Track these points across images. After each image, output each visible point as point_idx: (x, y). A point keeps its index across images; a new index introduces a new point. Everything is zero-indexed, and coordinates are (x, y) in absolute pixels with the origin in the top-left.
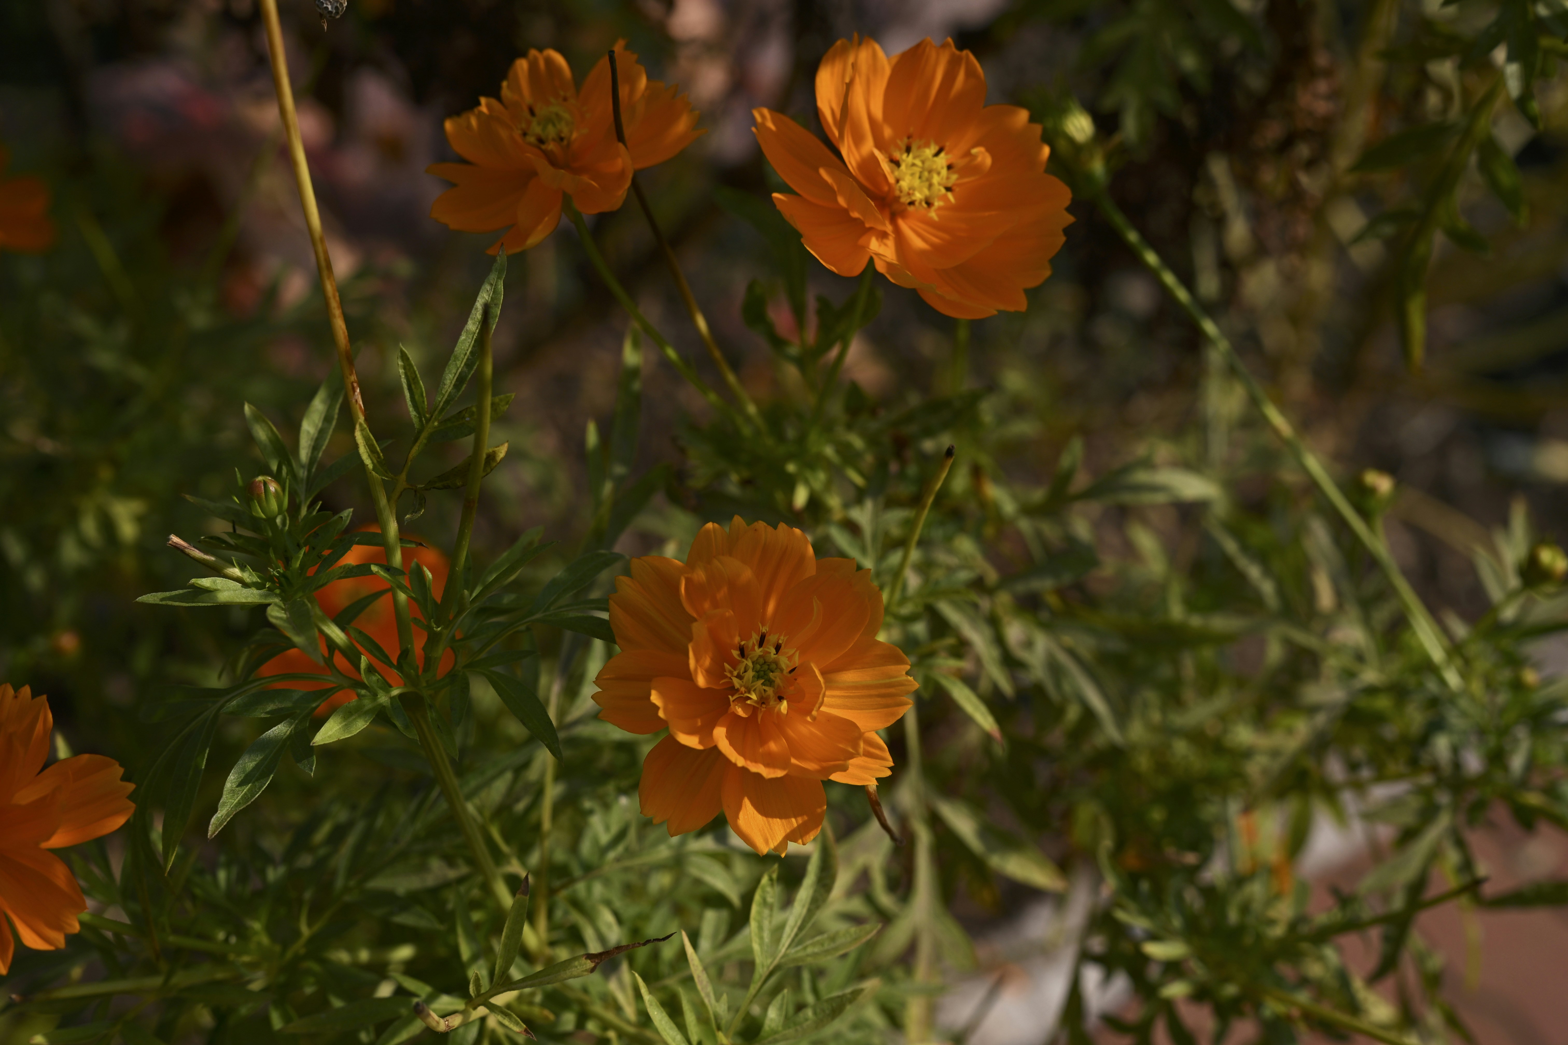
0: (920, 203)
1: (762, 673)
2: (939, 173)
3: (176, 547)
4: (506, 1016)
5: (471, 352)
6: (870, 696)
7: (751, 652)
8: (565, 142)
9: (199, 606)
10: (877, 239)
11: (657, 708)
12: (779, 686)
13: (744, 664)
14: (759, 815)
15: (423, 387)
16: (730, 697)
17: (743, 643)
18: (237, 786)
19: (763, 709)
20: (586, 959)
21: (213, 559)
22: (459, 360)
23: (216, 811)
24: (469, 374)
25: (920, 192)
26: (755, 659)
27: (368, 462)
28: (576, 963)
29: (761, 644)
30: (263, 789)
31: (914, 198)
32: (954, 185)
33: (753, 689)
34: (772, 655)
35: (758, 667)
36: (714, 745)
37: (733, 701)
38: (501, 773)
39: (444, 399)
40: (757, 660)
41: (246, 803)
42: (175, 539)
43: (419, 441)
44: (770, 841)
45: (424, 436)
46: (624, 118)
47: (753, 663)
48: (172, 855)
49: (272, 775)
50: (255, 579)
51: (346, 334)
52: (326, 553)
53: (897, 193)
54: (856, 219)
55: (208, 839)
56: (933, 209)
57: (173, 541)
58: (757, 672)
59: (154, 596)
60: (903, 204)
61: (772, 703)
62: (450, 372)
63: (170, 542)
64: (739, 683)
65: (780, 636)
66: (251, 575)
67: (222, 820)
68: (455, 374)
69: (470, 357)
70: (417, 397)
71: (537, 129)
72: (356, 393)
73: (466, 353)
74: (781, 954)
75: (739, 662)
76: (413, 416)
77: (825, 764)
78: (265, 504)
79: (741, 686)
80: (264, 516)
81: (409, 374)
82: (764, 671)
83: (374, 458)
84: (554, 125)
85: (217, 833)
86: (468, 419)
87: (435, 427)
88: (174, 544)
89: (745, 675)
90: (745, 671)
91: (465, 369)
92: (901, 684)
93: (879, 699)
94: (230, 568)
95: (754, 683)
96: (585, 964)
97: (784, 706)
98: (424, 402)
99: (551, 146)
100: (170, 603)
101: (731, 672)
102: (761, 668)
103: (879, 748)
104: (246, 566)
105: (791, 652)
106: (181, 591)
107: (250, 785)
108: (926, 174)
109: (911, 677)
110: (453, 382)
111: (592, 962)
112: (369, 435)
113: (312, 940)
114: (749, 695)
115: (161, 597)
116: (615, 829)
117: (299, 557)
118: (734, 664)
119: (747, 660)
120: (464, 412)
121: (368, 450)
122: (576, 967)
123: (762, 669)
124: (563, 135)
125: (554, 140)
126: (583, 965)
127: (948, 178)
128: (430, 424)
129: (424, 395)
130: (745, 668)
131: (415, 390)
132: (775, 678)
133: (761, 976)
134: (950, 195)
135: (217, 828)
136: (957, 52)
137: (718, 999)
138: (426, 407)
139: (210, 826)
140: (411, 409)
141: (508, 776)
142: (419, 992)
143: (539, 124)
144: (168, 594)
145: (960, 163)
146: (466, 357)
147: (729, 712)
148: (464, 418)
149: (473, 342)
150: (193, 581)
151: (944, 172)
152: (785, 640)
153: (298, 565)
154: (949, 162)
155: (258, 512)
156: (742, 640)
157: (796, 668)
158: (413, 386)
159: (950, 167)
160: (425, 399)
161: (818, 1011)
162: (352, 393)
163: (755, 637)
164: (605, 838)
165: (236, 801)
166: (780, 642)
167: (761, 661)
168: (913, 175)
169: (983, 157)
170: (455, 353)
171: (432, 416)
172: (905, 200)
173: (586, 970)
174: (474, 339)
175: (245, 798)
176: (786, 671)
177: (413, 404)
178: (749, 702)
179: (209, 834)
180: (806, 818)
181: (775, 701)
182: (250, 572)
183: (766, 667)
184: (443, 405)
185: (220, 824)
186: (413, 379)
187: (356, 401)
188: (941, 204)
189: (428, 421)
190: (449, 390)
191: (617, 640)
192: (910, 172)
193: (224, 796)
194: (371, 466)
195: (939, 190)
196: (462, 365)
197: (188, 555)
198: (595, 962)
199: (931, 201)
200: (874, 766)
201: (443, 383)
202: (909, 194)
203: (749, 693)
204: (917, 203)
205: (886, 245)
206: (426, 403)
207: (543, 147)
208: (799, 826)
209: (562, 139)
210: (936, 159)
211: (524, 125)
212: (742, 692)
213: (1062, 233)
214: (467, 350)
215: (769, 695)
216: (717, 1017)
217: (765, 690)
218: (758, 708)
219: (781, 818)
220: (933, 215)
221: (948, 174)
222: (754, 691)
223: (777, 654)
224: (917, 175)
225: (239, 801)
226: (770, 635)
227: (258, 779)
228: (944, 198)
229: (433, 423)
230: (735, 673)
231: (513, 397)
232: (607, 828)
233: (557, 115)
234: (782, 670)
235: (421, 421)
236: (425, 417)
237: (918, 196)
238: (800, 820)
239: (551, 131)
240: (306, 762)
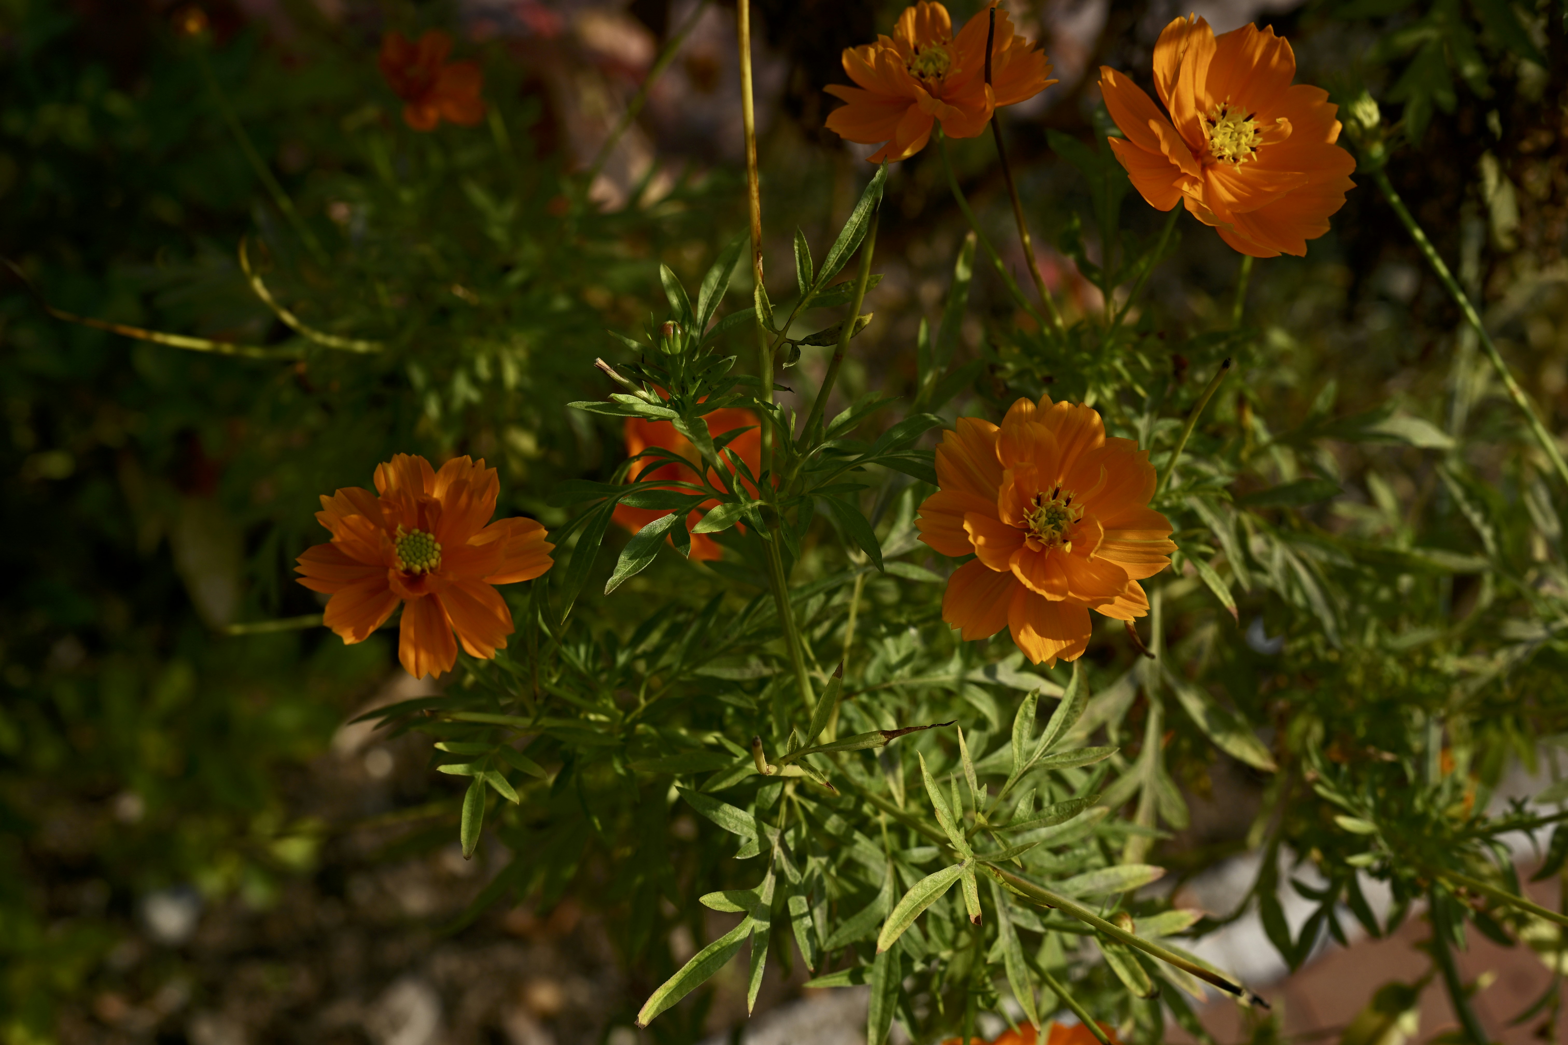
0: (1228, 158)
1: (1053, 520)
2: (1247, 136)
3: (600, 368)
4: (812, 771)
5: (852, 239)
6: (1137, 552)
7: (1046, 502)
8: (941, 78)
9: (615, 415)
10: (1189, 184)
11: (968, 534)
12: (1065, 531)
13: (1040, 510)
14: (1036, 634)
15: (811, 262)
16: (1026, 534)
17: (1040, 494)
18: (629, 559)
19: (1050, 548)
20: (881, 734)
21: (627, 382)
22: (842, 244)
23: (612, 575)
24: (849, 256)
25: (1230, 149)
26: (1049, 508)
27: (760, 316)
28: (873, 737)
29: (1055, 496)
30: (648, 563)
31: (1223, 153)
32: (1258, 146)
33: (1044, 531)
34: (1063, 506)
35: (1050, 514)
36: (1009, 570)
37: (1029, 538)
38: (816, 593)
39: (827, 273)
40: (1050, 509)
41: (634, 572)
42: (600, 362)
43: (802, 305)
44: (1043, 655)
45: (807, 300)
46: (993, 64)
47: (1047, 511)
48: (568, 609)
49: (656, 554)
50: (658, 401)
51: (759, 213)
52: (715, 387)
53: (1210, 148)
54: (1173, 165)
55: (605, 595)
56: (1238, 164)
57: (599, 363)
58: (1049, 519)
59: (580, 404)
60: (1215, 157)
61: (1059, 543)
62: (834, 252)
63: (597, 364)
64: (1034, 525)
65: (1070, 492)
66: (655, 397)
67: (616, 582)
68: (838, 255)
69: (851, 243)
70: (805, 270)
71: (920, 66)
72: (760, 261)
73: (848, 239)
74: (1035, 759)
75: (1035, 509)
76: (800, 284)
77: (1095, 598)
78: (672, 342)
79: (1035, 527)
80: (670, 353)
81: (801, 250)
82: (1055, 519)
83: (765, 314)
84: (934, 64)
85: (611, 591)
86: (843, 291)
87: (817, 295)
88: (600, 366)
89: (1038, 520)
90: (1040, 516)
91: (846, 252)
92: (1163, 545)
93: (1144, 555)
94: (639, 390)
95: (1046, 527)
96: (880, 738)
97: (1068, 547)
98: (810, 274)
99: (931, 81)
100: (593, 410)
101: (1029, 516)
102: (1053, 515)
103: (1140, 594)
104: (652, 390)
105: (1078, 506)
106: (601, 403)
107: (638, 559)
108: (1236, 135)
109: (1172, 540)
110: (835, 261)
111: (886, 738)
112: (765, 295)
113: (647, 709)
114: (1040, 535)
115: (586, 405)
116: (903, 653)
117: (696, 386)
118: (1031, 510)
119: (1042, 507)
120: (841, 285)
121: (762, 307)
122: (873, 740)
123: (1053, 517)
124: (940, 72)
125: (932, 75)
126: (878, 739)
127: (1254, 140)
128: (813, 292)
129: (812, 268)
130: (1040, 514)
131: (804, 264)
132: (1064, 525)
133: (1017, 774)
134: (1254, 154)
135: (612, 588)
136: (1275, 37)
137: (979, 787)
138: (812, 278)
139: (607, 586)
140: (800, 278)
141: (822, 597)
142: (738, 754)
143: (921, 61)
144: (590, 403)
145: (1266, 129)
146: (848, 242)
147: (1024, 546)
148: (840, 290)
149: (854, 231)
150: (613, 395)
151: (1251, 135)
152: (1074, 497)
153: (693, 393)
154: (1256, 128)
155: (665, 349)
156: (1040, 491)
157: (1080, 519)
158: (804, 261)
159: (1256, 131)
160: (812, 272)
161: (1060, 809)
162: (756, 260)
163: (1051, 491)
164: (894, 658)
165: (627, 570)
166: (1071, 497)
167: (1053, 510)
168: (1225, 134)
169: (1285, 125)
170: (840, 238)
171: (815, 286)
172: (1216, 154)
173: (880, 743)
174: (855, 229)
175: (634, 569)
176: (1072, 521)
177: (801, 275)
178: (1040, 541)
179: (605, 591)
180: (1073, 642)
181: (1061, 543)
182: (655, 394)
183: (1056, 516)
184: (825, 278)
185: (614, 585)
186: (805, 255)
187: (759, 267)
188: (1246, 160)
189: (812, 289)
190: (831, 267)
191: (940, 482)
192: (1223, 131)
193: (618, 565)
194: (762, 320)
195: (1246, 149)
196: (844, 248)
197: (609, 376)
198: (888, 737)
199: (1237, 157)
200: (1133, 608)
201: (828, 260)
202: (1220, 149)
203: (1041, 533)
204: (1225, 158)
205: (1195, 189)
206: (812, 275)
207: (923, 80)
208: (1067, 648)
209: (939, 75)
210: (1245, 123)
211: (909, 61)
212: (1036, 531)
213: (1344, 196)
214: (849, 237)
215: (1057, 538)
216: (977, 801)
217: (1054, 533)
218: (1047, 547)
219: (1053, 639)
220: (1238, 169)
221: (1254, 137)
222: (1045, 532)
223: (1066, 506)
224: (1229, 135)
225: (629, 570)
226: (1062, 491)
227: (644, 556)
228: (1249, 156)
229: (816, 291)
230: (1032, 516)
231: (882, 277)
232: (898, 651)
233: (937, 55)
234: (1069, 520)
235: (806, 288)
236: (810, 286)
237: (1227, 152)
238: (1069, 643)
239: (931, 68)
240: (683, 547)
